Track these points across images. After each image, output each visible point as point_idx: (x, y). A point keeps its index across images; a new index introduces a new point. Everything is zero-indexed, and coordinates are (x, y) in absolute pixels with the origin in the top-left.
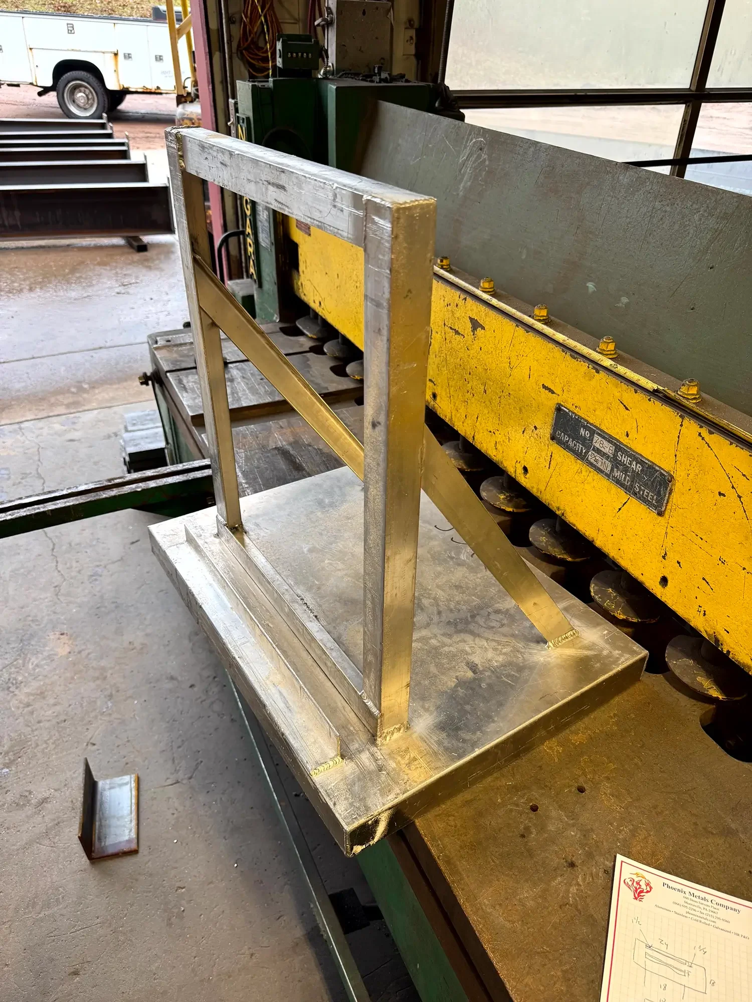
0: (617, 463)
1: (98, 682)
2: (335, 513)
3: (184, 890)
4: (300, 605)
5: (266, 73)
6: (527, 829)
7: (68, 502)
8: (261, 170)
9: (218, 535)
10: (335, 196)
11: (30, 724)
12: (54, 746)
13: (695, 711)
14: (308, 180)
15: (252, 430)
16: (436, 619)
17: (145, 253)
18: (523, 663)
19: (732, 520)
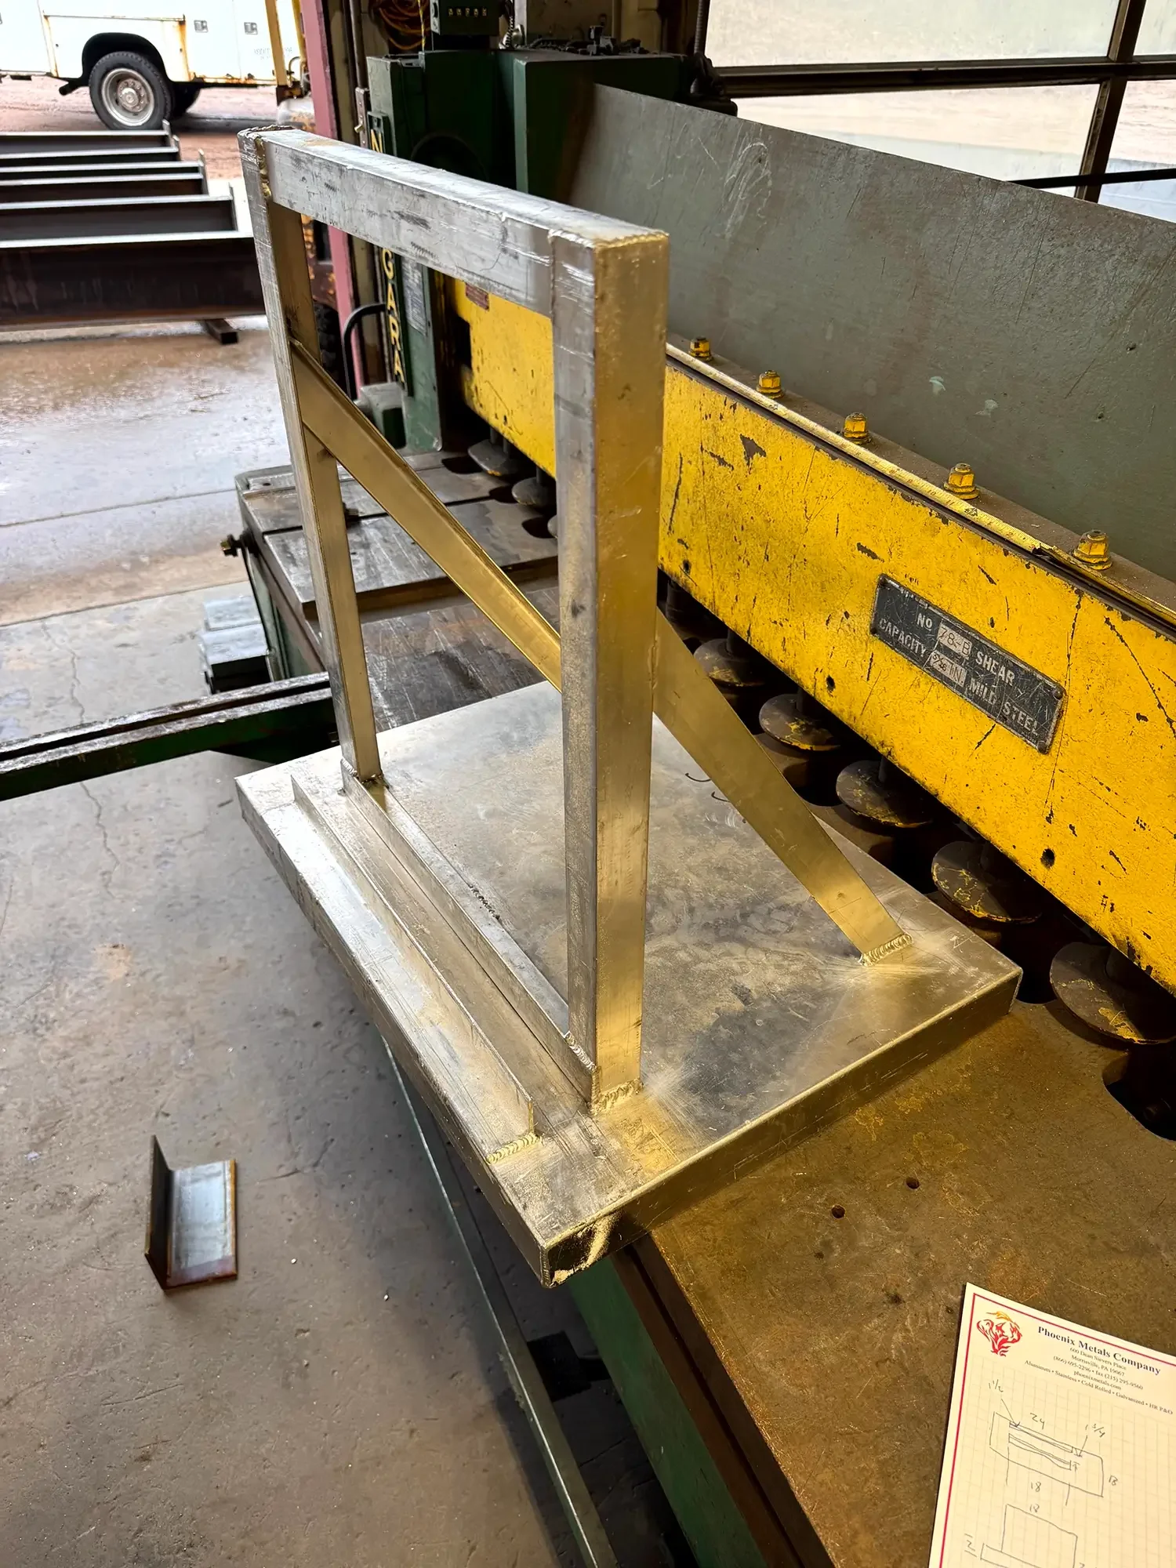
0: (976, 669)
1: (173, 1020)
2: (528, 754)
3: (307, 1334)
4: (472, 899)
5: (417, 45)
6: (827, 1244)
7: (112, 741)
8: (388, 194)
9: (343, 792)
10: (505, 232)
11: (69, 1085)
12: (106, 1117)
13: (1095, 1061)
14: (461, 207)
15: (399, 625)
16: (686, 919)
17: (234, 346)
18: (822, 987)
19: (1159, 760)
